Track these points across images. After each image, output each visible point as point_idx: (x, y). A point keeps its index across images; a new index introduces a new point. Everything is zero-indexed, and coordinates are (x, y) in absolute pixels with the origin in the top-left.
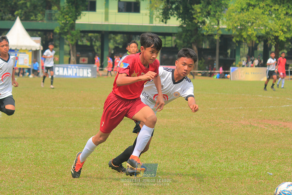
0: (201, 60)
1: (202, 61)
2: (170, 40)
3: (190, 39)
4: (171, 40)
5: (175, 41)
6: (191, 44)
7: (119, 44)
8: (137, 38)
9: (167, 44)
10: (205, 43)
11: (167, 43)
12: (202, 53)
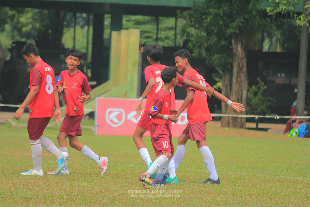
0: (256, 83)
1: (259, 88)
2: (171, 29)
3: (227, 27)
4: (175, 28)
5: (184, 31)
6: (229, 39)
7: (28, 35)
8: (80, 21)
9: (162, 40)
10: (270, 36)
11: (162, 35)
12: (261, 64)
